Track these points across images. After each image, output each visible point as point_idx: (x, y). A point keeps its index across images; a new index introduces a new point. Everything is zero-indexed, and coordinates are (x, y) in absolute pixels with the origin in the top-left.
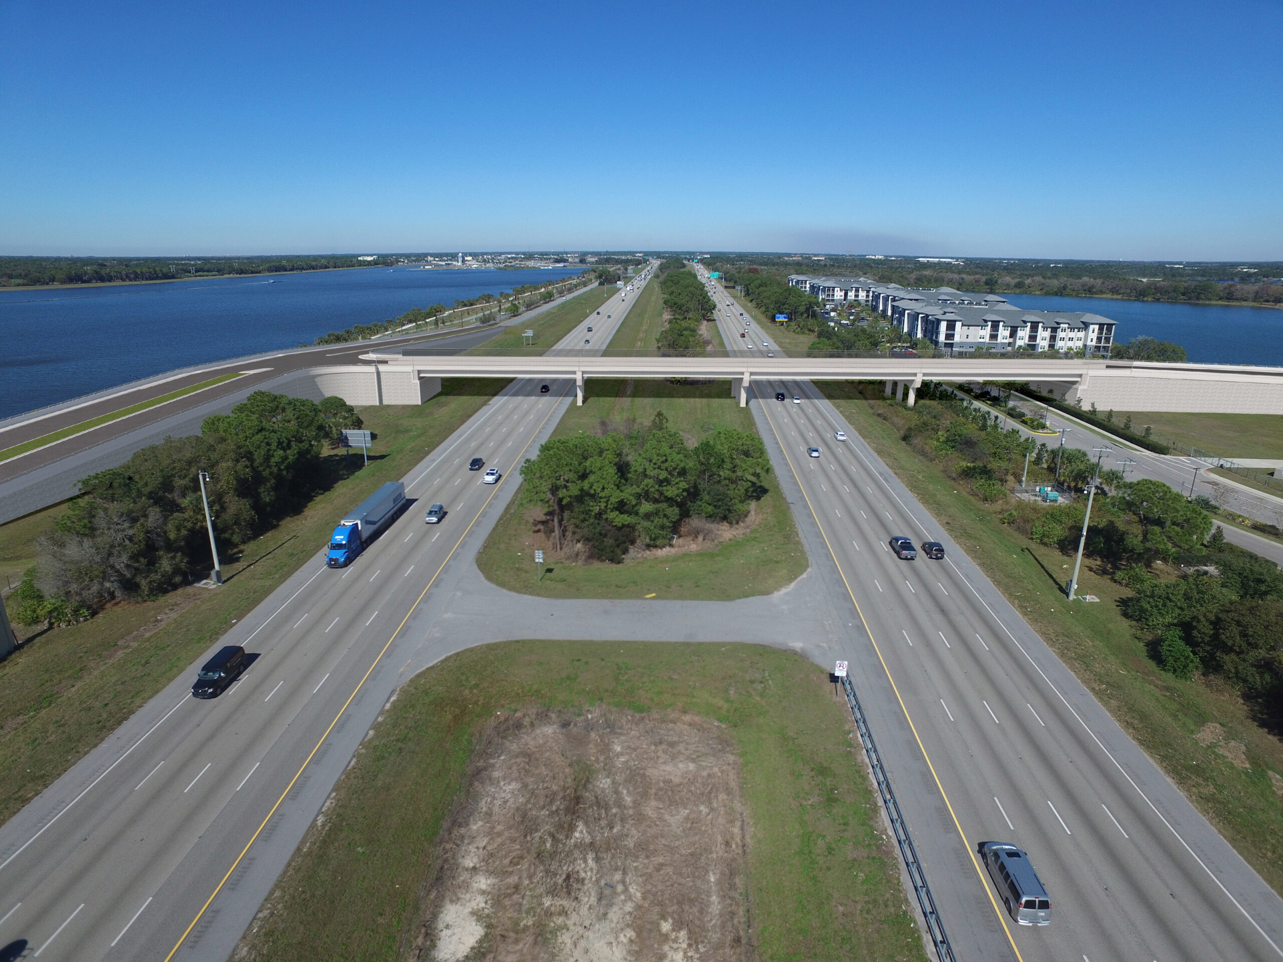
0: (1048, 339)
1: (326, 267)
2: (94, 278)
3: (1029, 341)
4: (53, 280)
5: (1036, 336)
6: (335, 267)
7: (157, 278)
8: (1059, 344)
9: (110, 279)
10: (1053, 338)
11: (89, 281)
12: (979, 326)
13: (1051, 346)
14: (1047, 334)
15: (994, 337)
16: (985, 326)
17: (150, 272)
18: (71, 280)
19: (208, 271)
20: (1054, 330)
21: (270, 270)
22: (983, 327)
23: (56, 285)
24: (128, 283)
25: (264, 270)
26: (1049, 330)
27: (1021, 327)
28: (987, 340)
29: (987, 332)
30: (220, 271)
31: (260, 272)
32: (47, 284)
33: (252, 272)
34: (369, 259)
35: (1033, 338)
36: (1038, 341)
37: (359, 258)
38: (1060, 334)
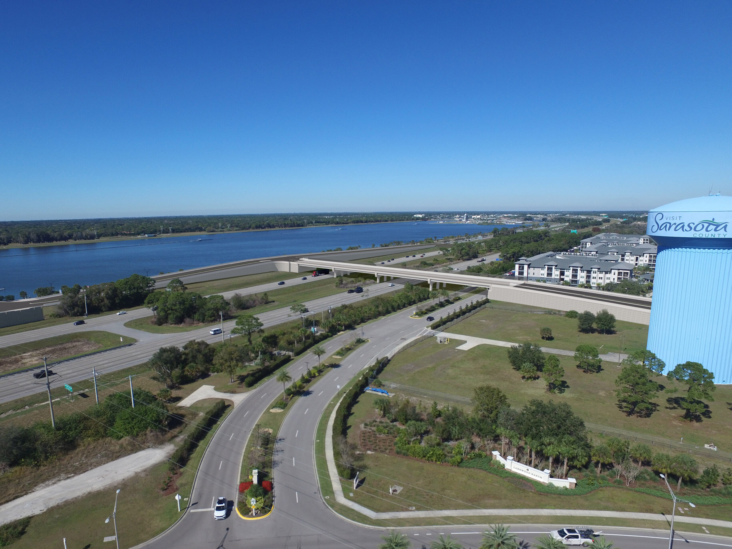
0: (585, 277)
1: (386, 221)
2: (267, 227)
3: (572, 278)
4: (250, 227)
5: (577, 275)
6: (392, 221)
7: (295, 226)
8: (592, 281)
9: (274, 227)
10: (588, 277)
11: (264, 228)
12: (540, 268)
13: (588, 282)
14: (584, 274)
15: (550, 274)
16: (544, 268)
17: (291, 224)
18: (257, 227)
19: (321, 223)
20: (589, 272)
21: (354, 222)
22: (543, 268)
23: (251, 230)
24: (281, 229)
25: (350, 222)
26: (585, 272)
27: (567, 269)
28: (545, 276)
29: (545, 272)
30: (327, 222)
31: (348, 223)
32: (248, 229)
33: (343, 224)
34: (420, 216)
35: (575, 276)
36: (578, 279)
37: (414, 216)
38: (593, 275)
